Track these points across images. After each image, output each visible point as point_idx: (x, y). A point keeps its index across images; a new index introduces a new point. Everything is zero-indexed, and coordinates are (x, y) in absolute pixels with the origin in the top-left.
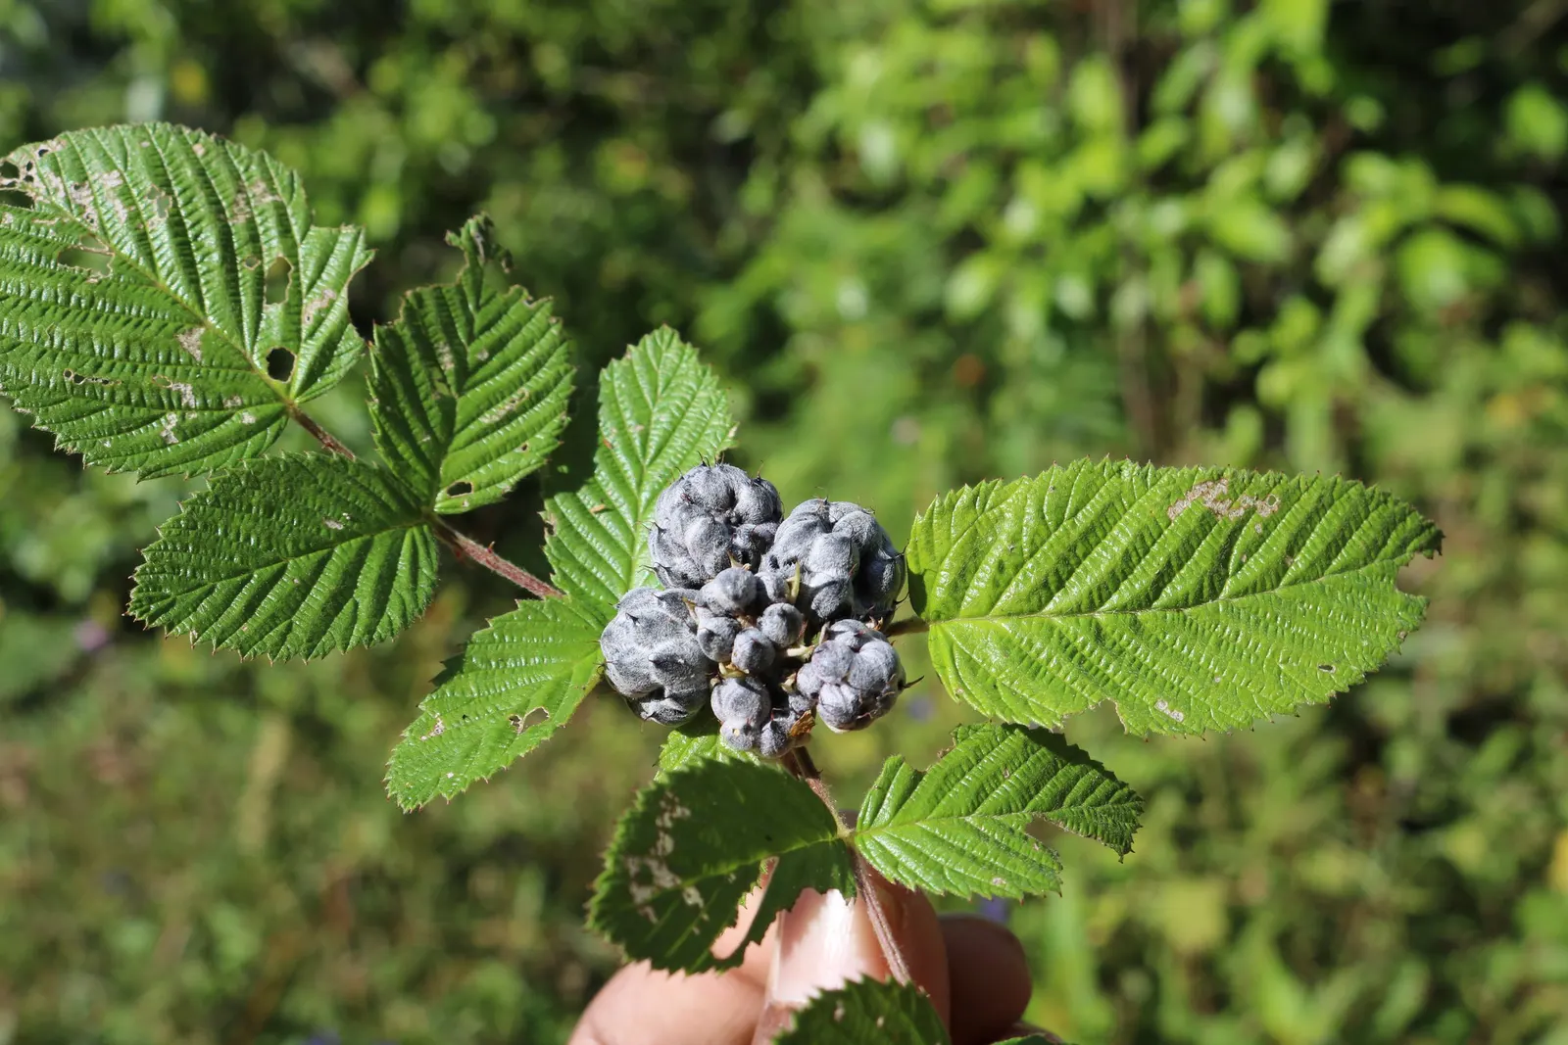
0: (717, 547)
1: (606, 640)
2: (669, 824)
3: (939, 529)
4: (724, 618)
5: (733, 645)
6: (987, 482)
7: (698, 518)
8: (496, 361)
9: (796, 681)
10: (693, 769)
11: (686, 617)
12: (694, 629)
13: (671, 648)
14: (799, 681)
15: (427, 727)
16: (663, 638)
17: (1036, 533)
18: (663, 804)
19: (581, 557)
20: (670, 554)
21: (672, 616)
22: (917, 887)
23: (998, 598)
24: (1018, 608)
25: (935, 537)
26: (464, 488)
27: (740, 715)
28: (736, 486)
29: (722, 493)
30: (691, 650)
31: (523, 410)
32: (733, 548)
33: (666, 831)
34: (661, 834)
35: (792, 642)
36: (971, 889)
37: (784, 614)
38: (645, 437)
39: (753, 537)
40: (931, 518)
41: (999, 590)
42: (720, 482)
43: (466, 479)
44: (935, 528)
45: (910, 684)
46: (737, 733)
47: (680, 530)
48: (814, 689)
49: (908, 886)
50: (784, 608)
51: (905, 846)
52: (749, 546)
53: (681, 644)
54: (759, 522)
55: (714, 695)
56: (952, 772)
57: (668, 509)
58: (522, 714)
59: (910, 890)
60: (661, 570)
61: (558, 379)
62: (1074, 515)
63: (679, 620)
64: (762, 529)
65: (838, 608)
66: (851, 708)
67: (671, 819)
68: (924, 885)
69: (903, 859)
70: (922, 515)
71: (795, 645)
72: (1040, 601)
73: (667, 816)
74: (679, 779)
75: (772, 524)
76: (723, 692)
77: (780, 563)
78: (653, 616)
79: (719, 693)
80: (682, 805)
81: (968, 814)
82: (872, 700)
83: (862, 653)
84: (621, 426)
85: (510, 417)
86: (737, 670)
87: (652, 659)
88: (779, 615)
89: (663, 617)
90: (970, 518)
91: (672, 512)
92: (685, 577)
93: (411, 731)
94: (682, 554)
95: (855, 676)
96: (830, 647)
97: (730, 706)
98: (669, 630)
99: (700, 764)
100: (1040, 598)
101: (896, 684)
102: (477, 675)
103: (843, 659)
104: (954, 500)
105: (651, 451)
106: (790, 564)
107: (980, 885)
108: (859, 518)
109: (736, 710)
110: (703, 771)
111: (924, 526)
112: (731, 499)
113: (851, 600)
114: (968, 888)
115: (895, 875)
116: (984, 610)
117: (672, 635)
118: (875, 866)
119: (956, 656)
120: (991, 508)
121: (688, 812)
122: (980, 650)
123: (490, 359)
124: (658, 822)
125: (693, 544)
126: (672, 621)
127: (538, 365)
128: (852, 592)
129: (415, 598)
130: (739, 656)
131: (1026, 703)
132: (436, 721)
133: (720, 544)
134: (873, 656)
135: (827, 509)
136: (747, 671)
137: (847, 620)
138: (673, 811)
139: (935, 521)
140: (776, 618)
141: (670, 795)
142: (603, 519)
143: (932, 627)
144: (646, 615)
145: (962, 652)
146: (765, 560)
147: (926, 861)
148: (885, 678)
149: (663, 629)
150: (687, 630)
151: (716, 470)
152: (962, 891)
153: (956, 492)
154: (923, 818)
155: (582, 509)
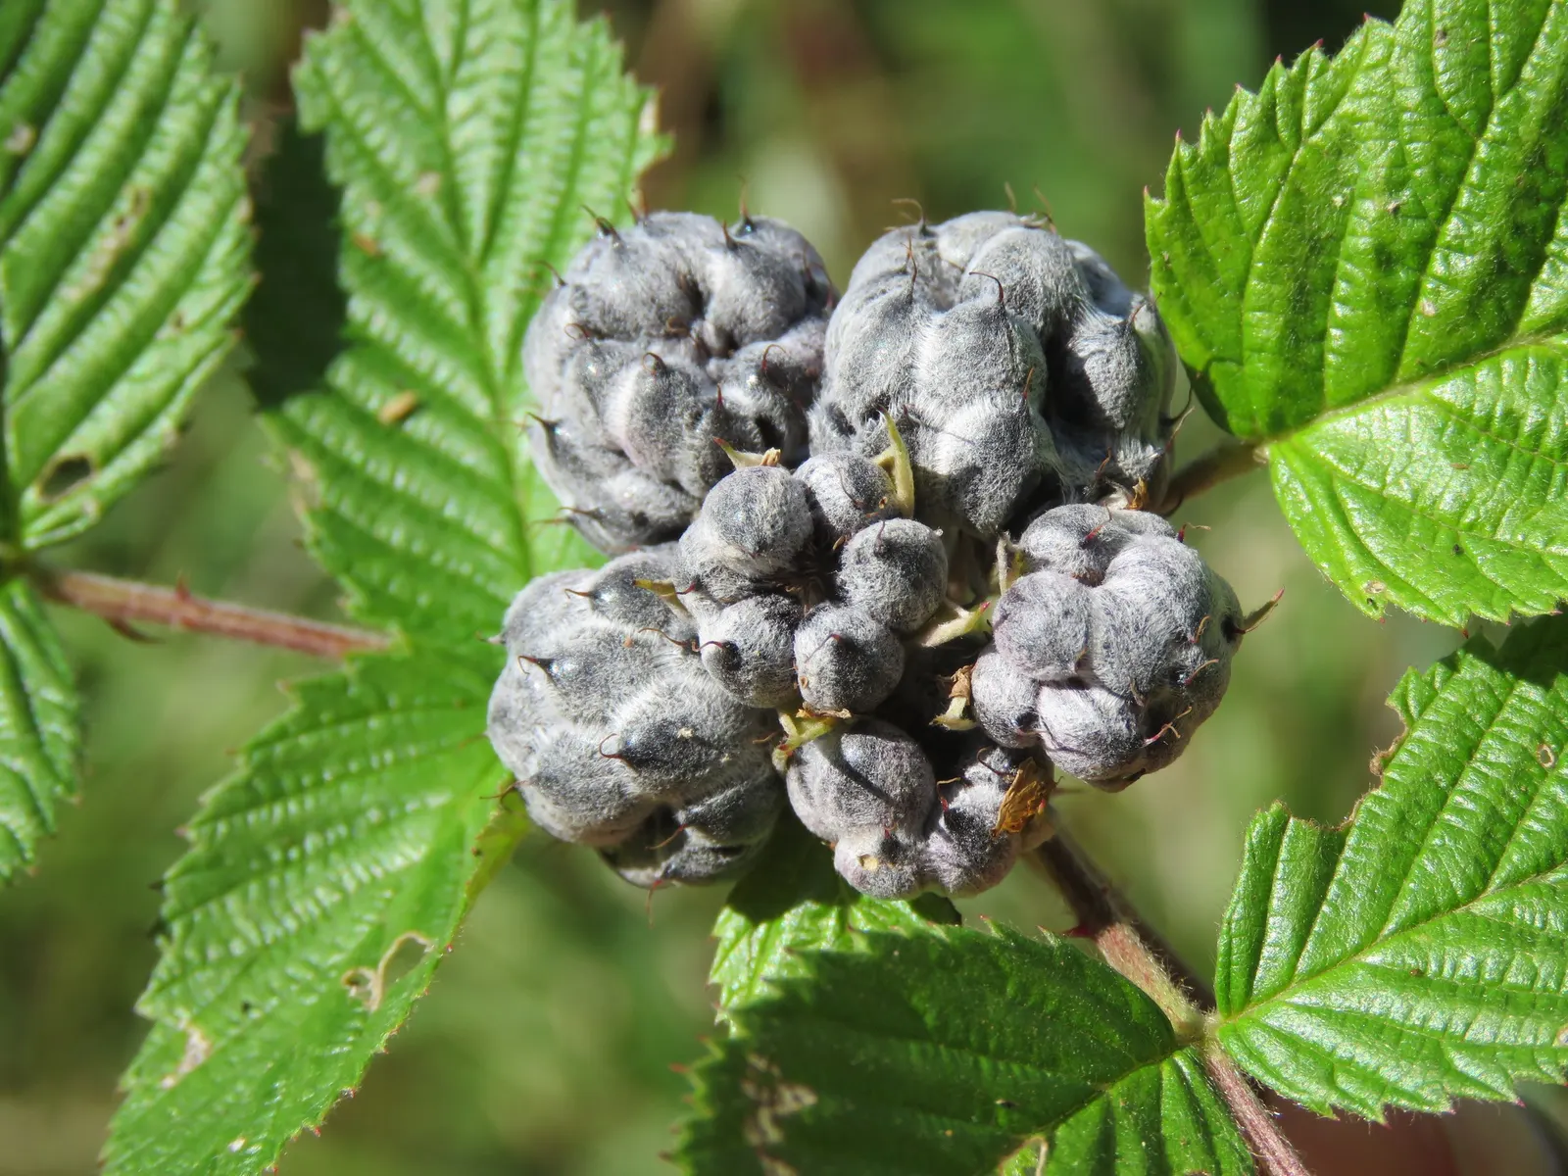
0: (692, 426)
1: (499, 730)
2: (774, 1135)
3: (1209, 217)
4: (751, 602)
5: (792, 659)
6: (1288, 64)
7: (623, 372)
8: (53, 141)
9: (971, 699)
10: (788, 986)
11: (667, 622)
12: (690, 645)
13: (650, 710)
14: (978, 696)
15: (172, 1052)
16: (625, 689)
17: (1441, 149)
18: (749, 1089)
19: (395, 533)
20: (590, 476)
21: (630, 630)
22: (1388, 1108)
23: (1401, 337)
24: (1455, 343)
25: (1208, 239)
26: (75, 470)
27: (864, 820)
28: (695, 261)
29: (668, 291)
30: (700, 697)
31: (149, 235)
32: (725, 421)
33: (775, 1153)
34: (766, 1163)
35: (933, 607)
36: (1513, 1074)
37: (889, 551)
38: (452, 199)
39: (772, 375)
40: (1180, 196)
41: (1399, 313)
42: (652, 265)
43: (69, 450)
44: (1198, 217)
45: (1257, 615)
46: (872, 865)
47: (591, 414)
48: (1022, 704)
49: (1370, 1117)
50: (886, 535)
51: (1340, 1020)
52: (767, 400)
53: (672, 692)
54: (774, 332)
55: (793, 785)
56: (1414, 801)
57: (553, 368)
58: (374, 964)
59: (1375, 1124)
60: (583, 520)
61: (204, 129)
62: (1513, 78)
63: (652, 637)
64: (791, 346)
65: (1023, 488)
66: (1123, 725)
67: (778, 1121)
68: (1403, 1102)
69: (1344, 1050)
70: (1158, 194)
71: (945, 614)
72: (1501, 309)
73: (764, 1117)
74: (768, 1017)
75: (810, 327)
76: (808, 777)
77: (853, 416)
78: (588, 643)
79: (802, 779)
80: (792, 1078)
81: (1474, 894)
82: (1168, 690)
83: (1112, 584)
84: (387, 190)
85: (124, 266)
86: (820, 717)
87: (614, 750)
88: (876, 554)
89: (611, 640)
90: (1274, 163)
91: (561, 373)
92: (640, 520)
93: (139, 1073)
94: (616, 468)
95: (1107, 646)
96: (1026, 593)
97: (833, 806)
98: (636, 667)
99: (803, 972)
100: (1500, 302)
101: (1217, 632)
102: (245, 897)
103: (1067, 613)
104: (1220, 135)
105: (477, 224)
106: (876, 417)
107: (1529, 1055)
108: (1012, 248)
109: (850, 812)
110: (815, 987)
111: (1170, 221)
112: (694, 297)
113: (1052, 458)
114: (1507, 1076)
115: (1334, 1098)
116: (1378, 373)
117: (645, 677)
118: (1282, 1091)
119: (1350, 504)
120: (1316, 126)
121: (809, 1099)
122: (1402, 473)
123: (37, 139)
124: (753, 1139)
125: (631, 439)
126: (635, 643)
127: (151, 112)
128: (1047, 437)
129: (47, 764)
130: (813, 681)
131: (1539, 563)
132: (184, 1036)
133: (697, 417)
134: (1140, 583)
135: (931, 247)
136: (845, 714)
137: (1053, 512)
138: (773, 1102)
139: (1194, 200)
140: (876, 566)
141: (759, 1063)
142: (421, 428)
143: (1268, 451)
144: (569, 645)
145: (1360, 491)
146: (817, 420)
147: (1397, 1043)
148: (1185, 628)
149: (618, 669)
150: (677, 651)
151: (635, 235)
152: (1497, 1086)
153: (1219, 114)
154: (1370, 939)
155: (361, 419)
